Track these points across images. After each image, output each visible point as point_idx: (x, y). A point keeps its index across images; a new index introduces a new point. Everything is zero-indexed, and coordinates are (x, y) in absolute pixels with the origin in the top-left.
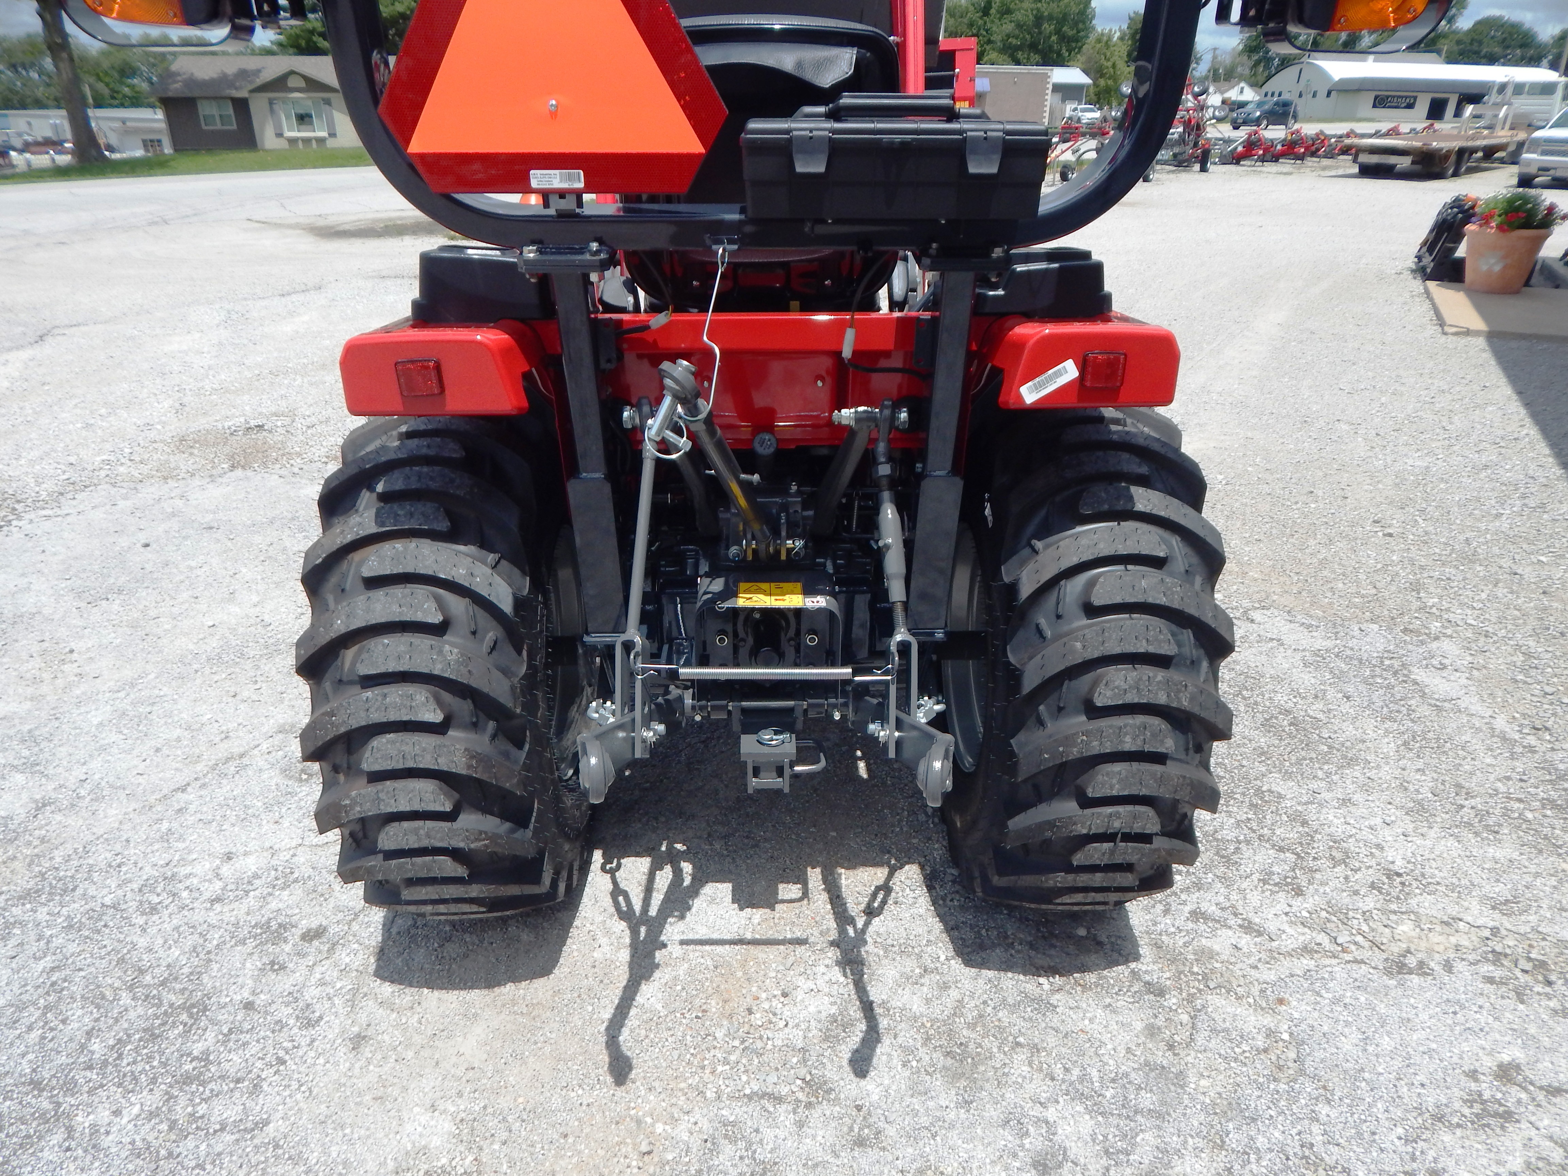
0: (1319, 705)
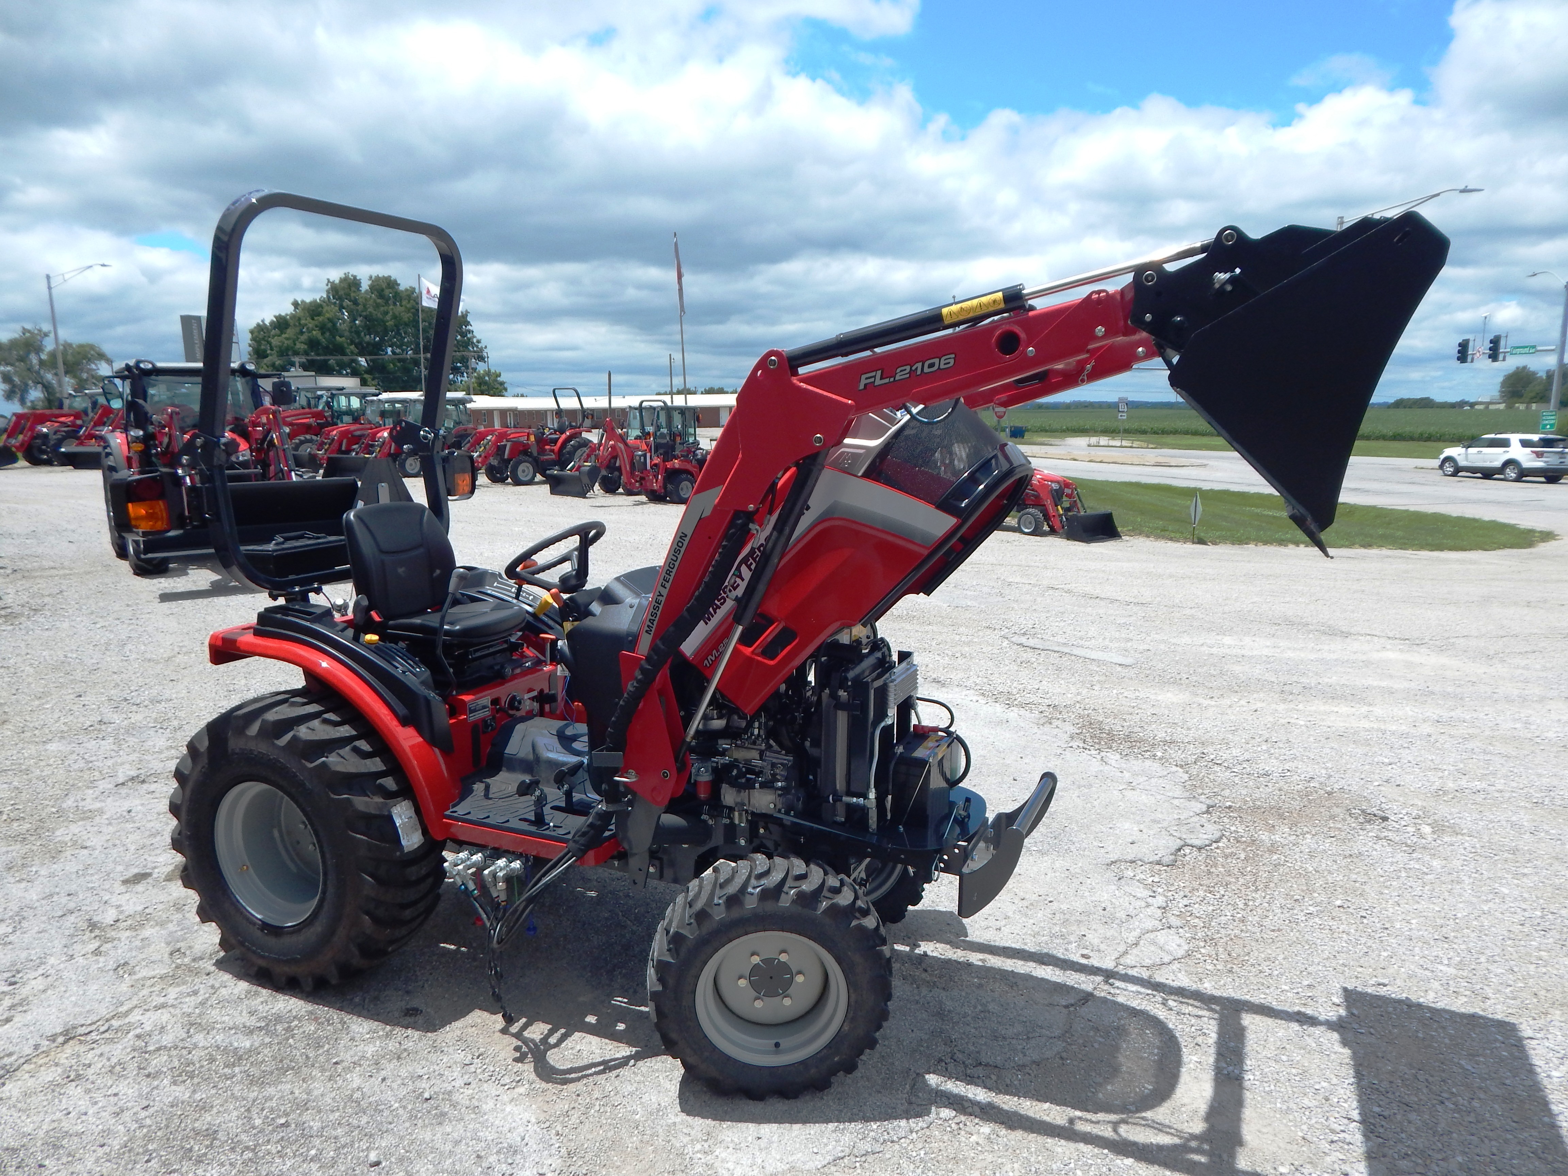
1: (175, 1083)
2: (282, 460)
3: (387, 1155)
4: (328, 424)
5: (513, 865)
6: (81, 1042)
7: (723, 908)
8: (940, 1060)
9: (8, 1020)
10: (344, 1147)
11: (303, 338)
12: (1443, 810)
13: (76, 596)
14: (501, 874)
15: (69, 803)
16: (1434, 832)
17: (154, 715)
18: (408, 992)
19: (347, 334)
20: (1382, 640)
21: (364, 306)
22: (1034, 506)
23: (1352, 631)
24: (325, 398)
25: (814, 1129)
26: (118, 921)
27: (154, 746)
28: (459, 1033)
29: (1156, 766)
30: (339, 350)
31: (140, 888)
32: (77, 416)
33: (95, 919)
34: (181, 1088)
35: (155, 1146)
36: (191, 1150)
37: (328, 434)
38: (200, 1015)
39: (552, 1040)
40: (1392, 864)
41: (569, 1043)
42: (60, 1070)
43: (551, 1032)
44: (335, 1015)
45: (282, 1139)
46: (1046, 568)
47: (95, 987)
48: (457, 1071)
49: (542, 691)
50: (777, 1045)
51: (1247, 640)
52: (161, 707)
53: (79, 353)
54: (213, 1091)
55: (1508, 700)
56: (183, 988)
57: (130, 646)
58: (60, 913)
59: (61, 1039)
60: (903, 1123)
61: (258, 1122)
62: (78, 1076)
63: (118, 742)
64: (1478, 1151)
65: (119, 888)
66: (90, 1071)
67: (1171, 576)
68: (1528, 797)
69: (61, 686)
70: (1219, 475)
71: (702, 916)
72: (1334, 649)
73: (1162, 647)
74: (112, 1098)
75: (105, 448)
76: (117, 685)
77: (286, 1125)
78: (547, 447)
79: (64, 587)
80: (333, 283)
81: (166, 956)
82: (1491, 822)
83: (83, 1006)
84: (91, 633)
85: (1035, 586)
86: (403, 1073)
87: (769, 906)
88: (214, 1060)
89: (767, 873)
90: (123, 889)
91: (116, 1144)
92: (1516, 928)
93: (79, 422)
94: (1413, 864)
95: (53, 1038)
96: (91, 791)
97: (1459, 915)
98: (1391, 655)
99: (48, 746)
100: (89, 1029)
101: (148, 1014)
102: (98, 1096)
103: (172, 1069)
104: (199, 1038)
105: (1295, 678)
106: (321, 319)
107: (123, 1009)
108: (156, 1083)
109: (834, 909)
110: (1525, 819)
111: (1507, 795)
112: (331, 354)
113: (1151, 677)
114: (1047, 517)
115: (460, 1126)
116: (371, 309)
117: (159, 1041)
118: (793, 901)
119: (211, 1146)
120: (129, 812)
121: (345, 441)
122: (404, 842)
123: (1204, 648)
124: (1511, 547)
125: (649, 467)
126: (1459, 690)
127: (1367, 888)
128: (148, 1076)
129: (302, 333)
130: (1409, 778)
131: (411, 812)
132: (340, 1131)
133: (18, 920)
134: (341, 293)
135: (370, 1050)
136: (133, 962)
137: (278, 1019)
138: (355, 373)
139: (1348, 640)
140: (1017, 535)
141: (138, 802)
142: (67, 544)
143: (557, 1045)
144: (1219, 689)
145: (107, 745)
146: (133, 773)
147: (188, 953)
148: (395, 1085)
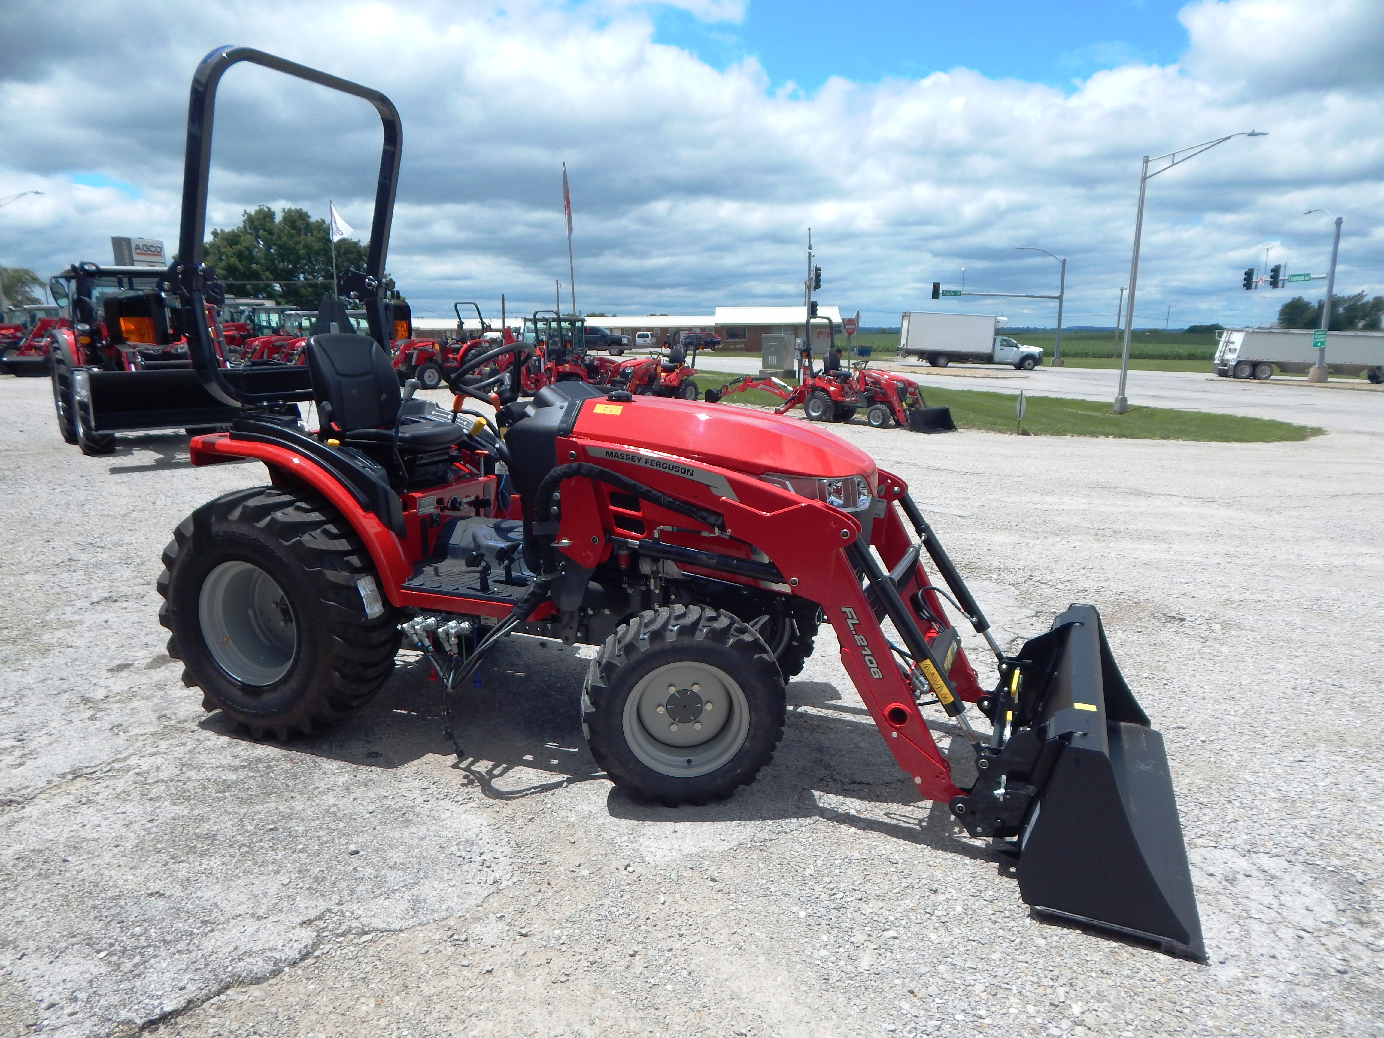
0: (182, 874)
1: (174, 804)
2: (218, 351)
3: (364, 846)
4: (250, 336)
5: (462, 625)
6: (88, 779)
7: (647, 642)
8: (822, 780)
9: (20, 765)
10: (326, 843)
11: (223, 264)
12: (1230, 614)
13: (33, 470)
14: (453, 631)
15: (51, 616)
16: (1222, 629)
17: (118, 555)
18: (369, 742)
19: (263, 261)
20: (1179, 499)
21: (279, 236)
22: (882, 402)
23: (1155, 492)
24: (247, 313)
25: (720, 825)
26: (107, 697)
27: (121, 576)
28: (415, 768)
29: (992, 585)
30: (255, 275)
31: (124, 674)
32: (17, 328)
33: (87, 696)
34: (181, 807)
35: (163, 845)
36: (195, 847)
37: (251, 345)
38: (190, 759)
39: (497, 772)
40: (1189, 649)
41: (511, 773)
42: (72, 797)
43: (494, 767)
44: (308, 758)
45: (273, 838)
46: (893, 448)
47: (95, 741)
48: (416, 794)
49: (477, 497)
50: (689, 761)
51: (1066, 499)
52: (124, 549)
53: (14, 277)
54: (209, 809)
55: (1283, 539)
56: (173, 741)
57: (88, 506)
58: (55, 692)
59: (70, 777)
60: (794, 820)
61: (250, 828)
62: (89, 801)
63: (88, 574)
64: (1259, 832)
65: (104, 674)
66: (99, 798)
67: (1000, 455)
68: (1299, 605)
69: (31, 535)
70: (1039, 385)
71: (630, 648)
72: (1140, 505)
73: (995, 504)
74: (121, 815)
75: (53, 343)
76: (81, 534)
77: (275, 829)
78: (450, 356)
79: (22, 464)
80: (249, 215)
81: (154, 720)
82: (1270, 621)
83: (86, 754)
84: (52, 497)
85: (884, 461)
86: (371, 794)
87: (686, 640)
88: (207, 788)
89: (684, 615)
90: (109, 675)
91: (129, 846)
92: (1290, 691)
93: (19, 334)
94: (1205, 650)
95: (63, 776)
96: (69, 608)
97: (1243, 683)
98: (1188, 509)
99: (26, 577)
100: (94, 769)
101: (144, 759)
102: (108, 814)
103: (170, 795)
104: (192, 774)
105: (1107, 525)
106: (238, 247)
107: (122, 756)
108: (158, 804)
109: (739, 644)
110: (1298, 620)
111: (1283, 604)
112: (248, 279)
113: (986, 525)
114: (893, 412)
115: (424, 829)
116: (284, 239)
117: (156, 777)
118: (706, 637)
119: (212, 844)
120: (106, 621)
121: (266, 351)
122: (368, 611)
123: (1031, 504)
124: (1287, 440)
125: (542, 371)
126: (1243, 533)
127: (1168, 665)
128: (151, 800)
129: (221, 260)
130: (1202, 592)
131: (373, 586)
132: (321, 833)
133: (20, 696)
134: (257, 223)
135: (341, 780)
136: (125, 724)
137: (259, 760)
138: (270, 296)
139: (1151, 499)
140: (867, 428)
141: (113, 615)
142: (18, 433)
143: (501, 775)
144: (1043, 533)
145: (79, 575)
146: (107, 595)
147: (173, 717)
148: (365, 803)
